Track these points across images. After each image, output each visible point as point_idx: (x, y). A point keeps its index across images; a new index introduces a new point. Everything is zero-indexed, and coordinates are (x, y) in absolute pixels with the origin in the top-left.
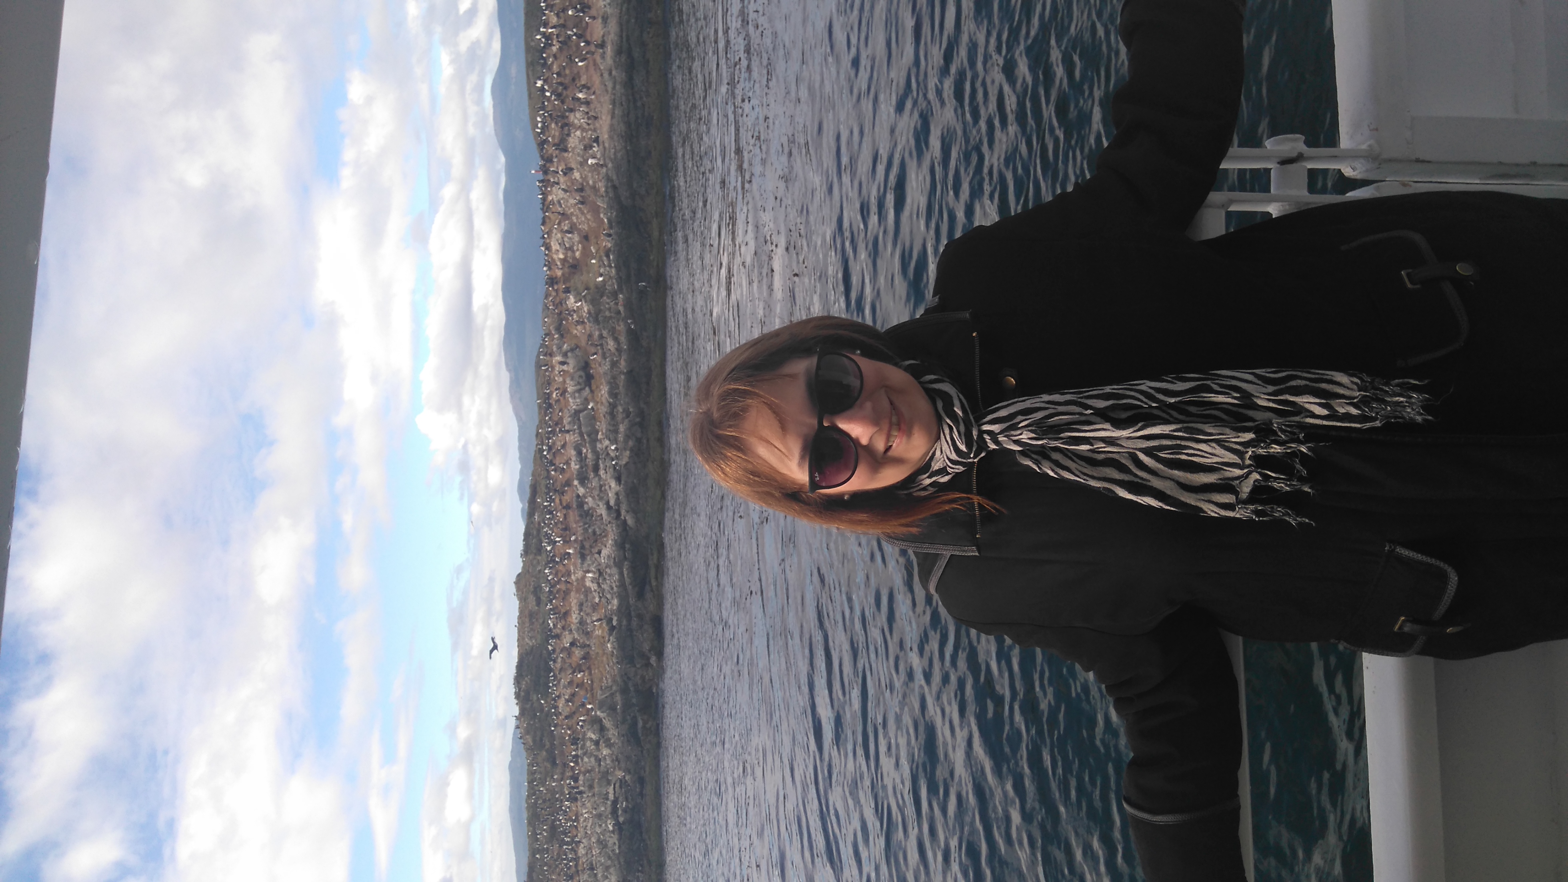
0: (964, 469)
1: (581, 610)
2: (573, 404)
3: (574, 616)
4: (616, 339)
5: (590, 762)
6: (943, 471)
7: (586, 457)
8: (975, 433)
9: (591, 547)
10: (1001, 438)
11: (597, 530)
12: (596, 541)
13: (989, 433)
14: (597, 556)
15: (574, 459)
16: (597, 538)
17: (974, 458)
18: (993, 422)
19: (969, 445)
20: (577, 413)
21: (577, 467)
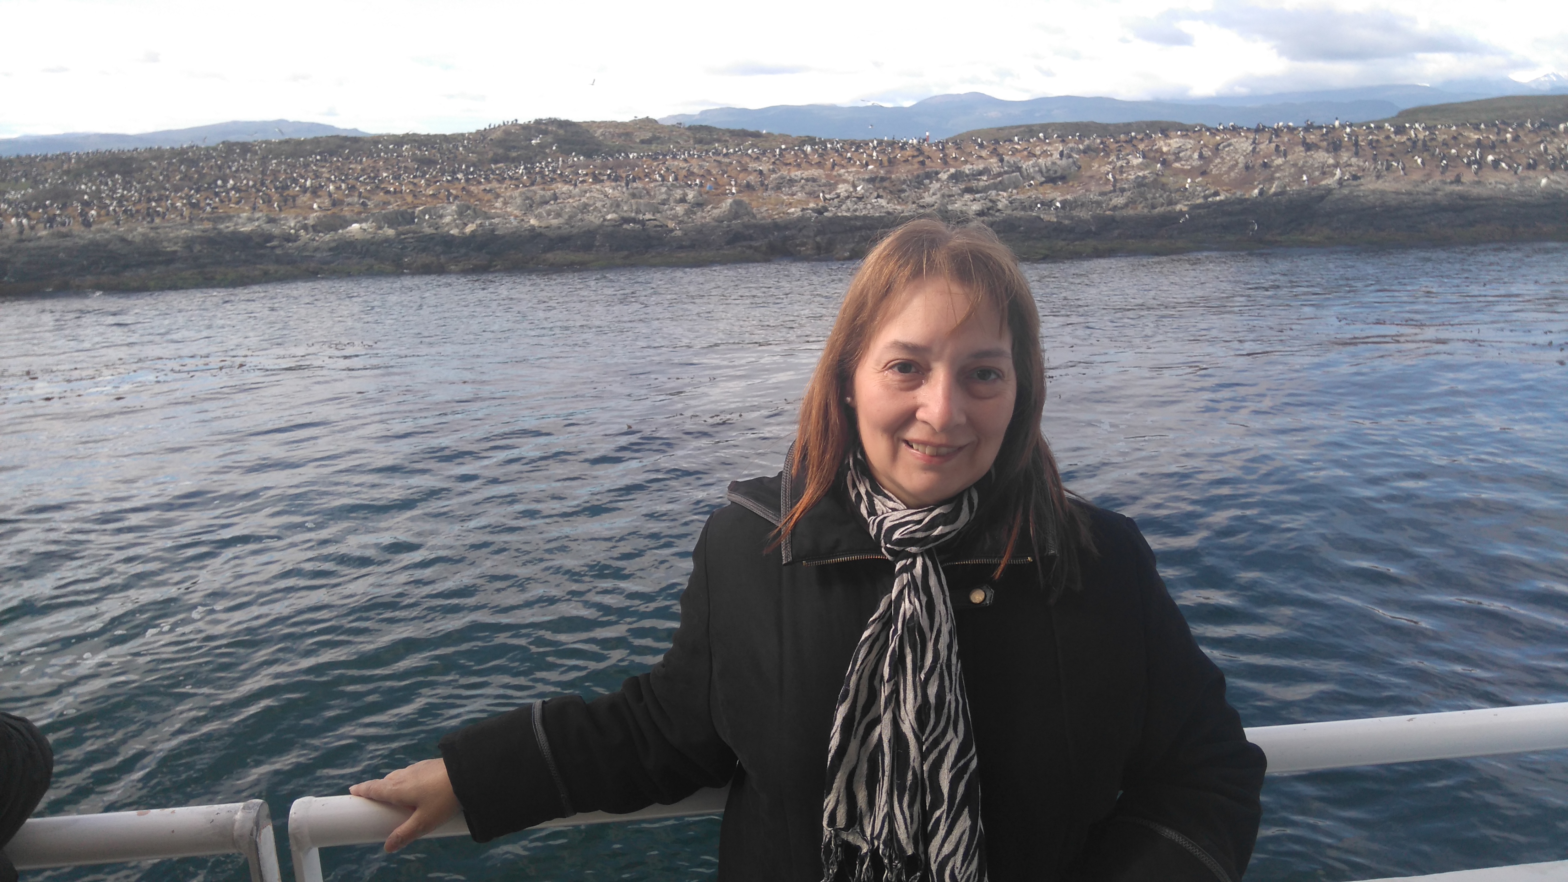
0: (873, 535)
1: (807, 180)
2: (1027, 165)
3: (799, 173)
4: (1126, 205)
5: (661, 194)
6: (872, 512)
7: (978, 180)
8: (913, 549)
9: (885, 188)
10: (906, 577)
11: (907, 194)
12: (891, 192)
13: (913, 564)
14: (875, 194)
15: (975, 167)
16: (897, 193)
17: (886, 549)
18: (925, 567)
19: (899, 542)
20: (1019, 169)
21: (967, 172)
